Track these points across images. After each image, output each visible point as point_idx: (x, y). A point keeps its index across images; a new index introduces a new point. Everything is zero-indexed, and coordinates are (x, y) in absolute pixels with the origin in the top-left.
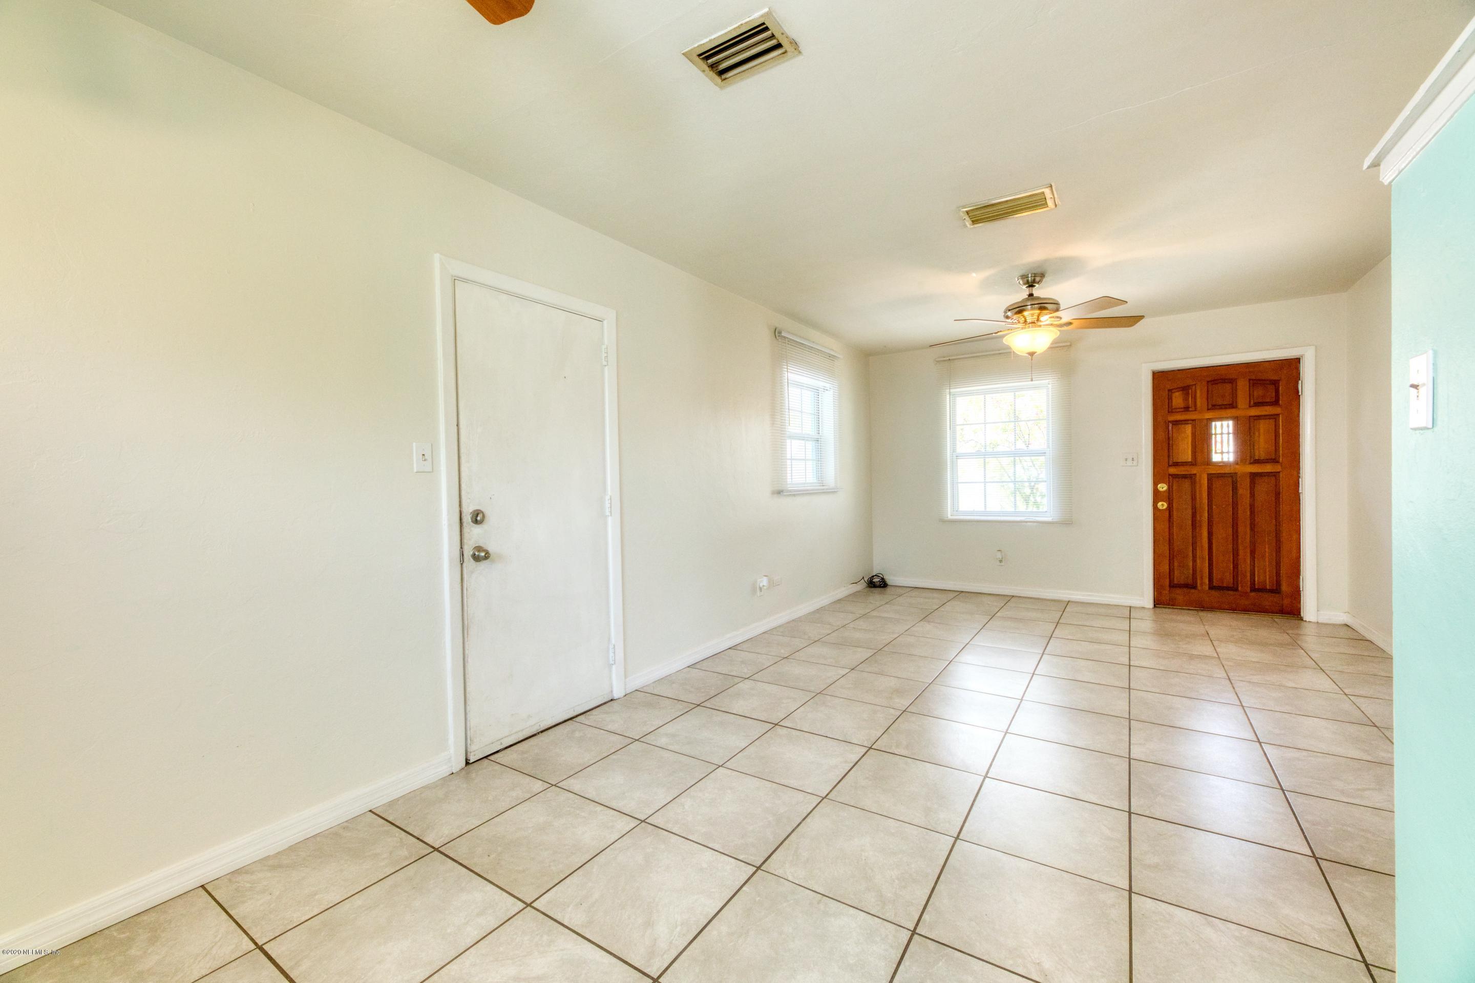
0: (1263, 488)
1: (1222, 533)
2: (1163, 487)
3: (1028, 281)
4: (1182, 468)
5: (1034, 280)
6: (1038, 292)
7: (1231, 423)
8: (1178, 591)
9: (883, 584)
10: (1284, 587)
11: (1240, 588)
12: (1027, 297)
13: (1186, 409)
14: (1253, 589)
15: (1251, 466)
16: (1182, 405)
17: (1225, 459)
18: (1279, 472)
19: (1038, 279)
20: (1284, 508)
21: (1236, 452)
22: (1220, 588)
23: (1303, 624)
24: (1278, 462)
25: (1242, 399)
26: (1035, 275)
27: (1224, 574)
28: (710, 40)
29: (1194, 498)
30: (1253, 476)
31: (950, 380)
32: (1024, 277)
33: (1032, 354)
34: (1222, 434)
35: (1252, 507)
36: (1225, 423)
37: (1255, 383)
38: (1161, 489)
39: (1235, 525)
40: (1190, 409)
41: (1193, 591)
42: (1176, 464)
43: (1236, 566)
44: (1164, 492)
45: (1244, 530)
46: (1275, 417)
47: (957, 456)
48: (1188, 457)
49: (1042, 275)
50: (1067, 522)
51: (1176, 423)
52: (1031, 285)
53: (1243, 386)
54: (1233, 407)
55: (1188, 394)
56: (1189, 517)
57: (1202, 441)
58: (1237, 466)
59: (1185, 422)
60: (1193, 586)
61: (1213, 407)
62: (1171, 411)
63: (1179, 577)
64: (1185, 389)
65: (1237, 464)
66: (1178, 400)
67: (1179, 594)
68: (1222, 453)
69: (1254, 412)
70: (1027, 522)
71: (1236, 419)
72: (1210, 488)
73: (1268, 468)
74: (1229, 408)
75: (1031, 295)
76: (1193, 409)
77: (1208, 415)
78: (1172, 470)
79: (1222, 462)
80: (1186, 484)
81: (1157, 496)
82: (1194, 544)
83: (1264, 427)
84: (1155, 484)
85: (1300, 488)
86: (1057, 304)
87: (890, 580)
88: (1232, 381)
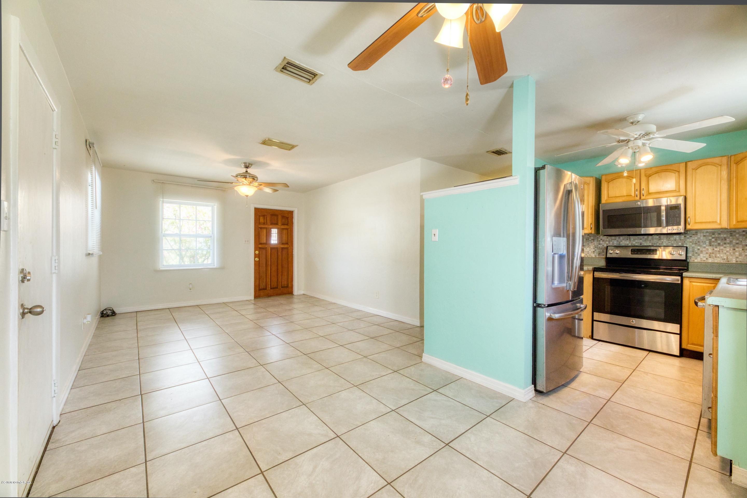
0: (285, 252)
1: (274, 268)
2: (257, 252)
3: (246, 165)
4: (263, 245)
5: (249, 166)
6: (249, 170)
7: (276, 230)
8: (261, 291)
9: (114, 314)
10: (290, 285)
11: (278, 287)
12: (245, 172)
13: (264, 224)
14: (282, 287)
15: (282, 245)
16: (263, 222)
17: (275, 243)
18: (288, 247)
19: (250, 166)
20: (289, 260)
21: (278, 240)
22: (274, 288)
23: (294, 296)
24: (288, 244)
25: (280, 223)
26: (250, 164)
27: (274, 284)
28: (299, 64)
29: (266, 256)
30: (282, 248)
31: (163, 194)
32: (245, 163)
33: (247, 196)
34: (274, 233)
35: (282, 259)
36: (275, 230)
37: (283, 217)
38: (256, 253)
39: (277, 266)
40: (265, 224)
41: (265, 290)
42: (261, 244)
43: (278, 280)
44: (257, 254)
45: (280, 267)
46: (287, 229)
47: (163, 235)
48: (265, 242)
49: (252, 165)
50: (222, 268)
51: (261, 228)
52: (247, 167)
53: (280, 217)
54: (277, 225)
55: (264, 218)
56: (265, 263)
57: (268, 235)
58: (278, 245)
59: (264, 228)
60: (266, 289)
61: (272, 224)
62: (260, 223)
63: (262, 287)
64: (264, 216)
65: (278, 244)
66: (262, 220)
67: (262, 293)
68: (274, 240)
69: (283, 227)
70: (205, 269)
71: (278, 228)
72: (271, 252)
73: (286, 246)
74: (276, 225)
75: (247, 171)
76: (266, 224)
77: (271, 227)
78: (260, 246)
79: (274, 243)
80: (264, 251)
81: (256, 256)
82: (266, 274)
83: (285, 232)
84: (255, 251)
85: (293, 253)
86: (257, 178)
87: (117, 310)
88: (277, 215)
